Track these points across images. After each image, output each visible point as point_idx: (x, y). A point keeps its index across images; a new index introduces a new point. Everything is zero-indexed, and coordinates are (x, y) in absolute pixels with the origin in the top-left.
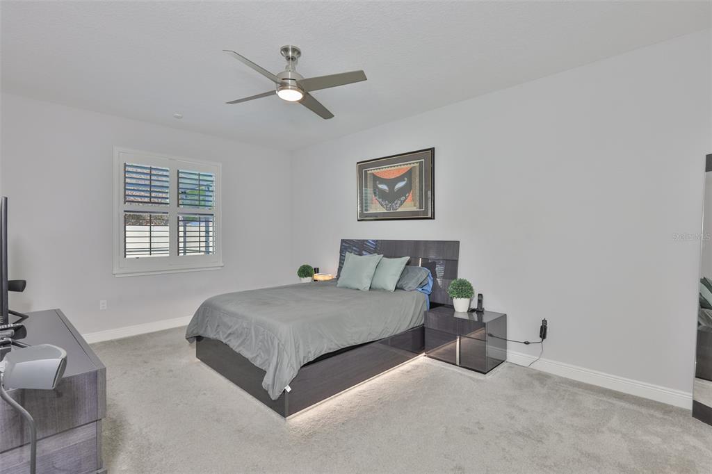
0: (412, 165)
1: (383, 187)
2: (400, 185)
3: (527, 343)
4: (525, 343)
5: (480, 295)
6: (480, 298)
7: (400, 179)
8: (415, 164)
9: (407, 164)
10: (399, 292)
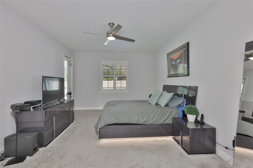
0: (182, 52)
1: (174, 63)
2: (178, 61)
3: (227, 148)
4: (225, 147)
5: (202, 115)
6: (202, 117)
7: (178, 59)
8: (182, 51)
9: (180, 52)
10: (167, 107)
